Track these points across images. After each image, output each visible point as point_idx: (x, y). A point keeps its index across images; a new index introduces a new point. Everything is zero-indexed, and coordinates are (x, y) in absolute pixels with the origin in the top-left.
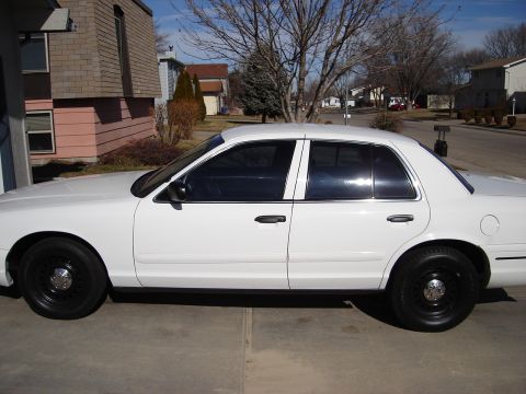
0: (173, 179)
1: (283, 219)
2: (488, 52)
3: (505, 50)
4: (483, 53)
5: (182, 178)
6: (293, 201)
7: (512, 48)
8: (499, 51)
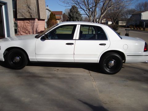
0: (46, 34)
1: (73, 44)
2: (136, 9)
3: (141, 9)
4: (134, 10)
5: (48, 33)
6: (75, 40)
7: (143, 8)
8: (139, 9)
